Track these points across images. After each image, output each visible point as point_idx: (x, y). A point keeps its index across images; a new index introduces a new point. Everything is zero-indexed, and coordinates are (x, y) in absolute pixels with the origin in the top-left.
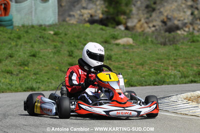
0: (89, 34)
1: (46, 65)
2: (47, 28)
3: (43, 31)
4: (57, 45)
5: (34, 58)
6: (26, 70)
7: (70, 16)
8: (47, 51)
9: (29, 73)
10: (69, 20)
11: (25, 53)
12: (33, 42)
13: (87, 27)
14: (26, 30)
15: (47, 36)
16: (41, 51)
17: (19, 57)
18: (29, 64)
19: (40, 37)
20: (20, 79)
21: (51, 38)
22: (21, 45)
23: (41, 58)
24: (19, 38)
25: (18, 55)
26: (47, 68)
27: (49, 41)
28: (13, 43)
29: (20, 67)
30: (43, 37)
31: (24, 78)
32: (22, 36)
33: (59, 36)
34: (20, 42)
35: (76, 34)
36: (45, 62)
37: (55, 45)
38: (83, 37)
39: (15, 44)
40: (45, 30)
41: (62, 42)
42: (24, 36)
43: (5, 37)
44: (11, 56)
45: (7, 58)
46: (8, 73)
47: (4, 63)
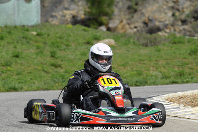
0: (72, 34)
1: (28, 65)
2: (30, 28)
3: (26, 32)
4: (40, 46)
5: (17, 59)
6: (9, 71)
7: (52, 16)
8: (30, 51)
9: (12, 74)
10: (52, 21)
11: (7, 54)
12: (15, 42)
13: (69, 28)
14: (8, 30)
15: (30, 37)
17: (2, 57)
18: (12, 65)
19: (23, 38)
20: (3, 80)
21: (34, 39)
22: (4, 46)
23: (24, 58)
24: (2, 38)
26: (30, 68)
27: (31, 42)
29: (2, 68)
30: (26, 38)
31: (7, 78)
32: (5, 36)
33: (42, 37)
34: (3, 43)
35: (58, 35)
37: (37, 46)
38: (66, 38)
40: (27, 30)
41: (45, 43)
42: (7, 37)
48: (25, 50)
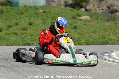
1: (37, 30)
2: (39, 8)
3: (36, 10)
4: (45, 19)
5: (30, 26)
6: (26, 33)
7: (53, 1)
8: (39, 22)
9: (27, 35)
10: (52, 4)
11: (25, 23)
12: (30, 16)
13: (63, 9)
14: (26, 9)
15: (38, 13)
16: (35, 22)
17: (22, 25)
18: (28, 30)
19: (35, 13)
20: (22, 38)
21: (41, 14)
22: (23, 18)
23: (35, 26)
24: (22, 13)
25: (21, 24)
26: (38, 32)
27: (40, 16)
28: (18, 17)
29: (22, 31)
30: (36, 14)
31: (24, 37)
32: (24, 12)
33: (46, 13)
34: (22, 16)
35: (56, 13)
37: (43, 19)
39: (19, 17)
40: (37, 9)
41: (48, 17)
42: (25, 13)
43: (14, 13)
44: (17, 24)
45: (14, 25)
46: (15, 34)
47: (12, 28)
48: (35, 21)
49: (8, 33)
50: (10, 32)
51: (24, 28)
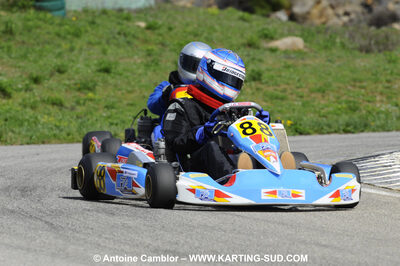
0: (217, 27)
1: (129, 89)
2: (133, 15)
3: (125, 22)
4: (152, 50)
5: (106, 75)
6: (91, 100)
8: (132, 61)
9: (96, 106)
11: (88, 66)
12: (104, 42)
13: (213, 15)
14: (90, 18)
15: (133, 32)
16: (121, 61)
17: (77, 73)
18: (97, 87)
19: (119, 33)
20: (78, 117)
21: (141, 36)
22: (81, 49)
23: (121, 75)
24: (77, 35)
25: (74, 69)
26: (132, 96)
27: (136, 42)
28: (65, 46)
29: (77, 94)
30: (125, 35)
31: (86, 114)
32: (83, 29)
33: (157, 31)
34: (79, 43)
35: (189, 29)
36: (129, 83)
37: (148, 50)
38: (205, 35)
39: (68, 46)
40: (128, 19)
41: (163, 44)
42: (86, 31)
43: (48, 33)
44: (60, 71)
45: (52, 75)
46: (54, 104)
47: (46, 84)
48: (122, 58)
49: (32, 100)
50: (38, 99)
51: (84, 81)
